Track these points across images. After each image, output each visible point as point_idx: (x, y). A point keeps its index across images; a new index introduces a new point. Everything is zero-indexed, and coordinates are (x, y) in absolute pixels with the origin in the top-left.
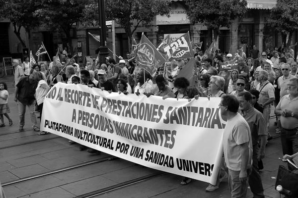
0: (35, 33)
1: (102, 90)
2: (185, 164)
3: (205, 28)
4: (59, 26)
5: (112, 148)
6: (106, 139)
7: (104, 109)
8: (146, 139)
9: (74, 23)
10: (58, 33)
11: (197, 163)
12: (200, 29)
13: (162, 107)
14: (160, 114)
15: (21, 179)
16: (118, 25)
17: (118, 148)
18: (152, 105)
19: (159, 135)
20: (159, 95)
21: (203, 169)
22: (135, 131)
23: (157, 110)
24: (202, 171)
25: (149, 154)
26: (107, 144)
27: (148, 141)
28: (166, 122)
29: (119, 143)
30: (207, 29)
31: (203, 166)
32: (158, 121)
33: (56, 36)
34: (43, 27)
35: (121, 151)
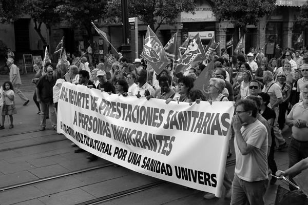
0: (56, 29)
1: (102, 91)
2: (184, 173)
3: (231, 26)
4: (81, 22)
5: (110, 154)
6: (104, 144)
7: (103, 111)
8: (144, 145)
9: (95, 19)
10: (79, 30)
11: (196, 171)
12: (226, 27)
13: (163, 111)
14: (161, 119)
15: (40, 179)
16: (141, 22)
17: (116, 153)
18: (152, 108)
19: (158, 141)
20: (160, 98)
21: (202, 178)
22: (134, 136)
23: (157, 114)
24: (201, 180)
25: (146, 161)
26: (105, 148)
27: (147, 147)
28: (166, 127)
29: (117, 148)
30: (233, 27)
31: (203, 176)
32: (159, 125)
33: (77, 33)
34: (64, 24)
35: (119, 157)
